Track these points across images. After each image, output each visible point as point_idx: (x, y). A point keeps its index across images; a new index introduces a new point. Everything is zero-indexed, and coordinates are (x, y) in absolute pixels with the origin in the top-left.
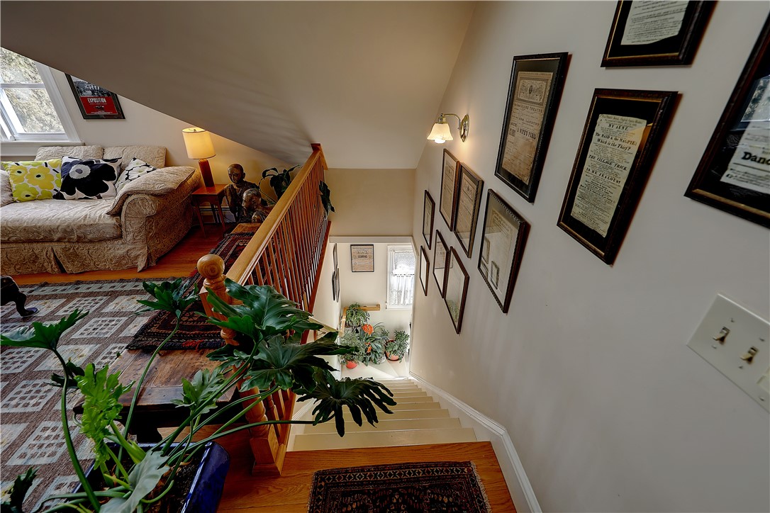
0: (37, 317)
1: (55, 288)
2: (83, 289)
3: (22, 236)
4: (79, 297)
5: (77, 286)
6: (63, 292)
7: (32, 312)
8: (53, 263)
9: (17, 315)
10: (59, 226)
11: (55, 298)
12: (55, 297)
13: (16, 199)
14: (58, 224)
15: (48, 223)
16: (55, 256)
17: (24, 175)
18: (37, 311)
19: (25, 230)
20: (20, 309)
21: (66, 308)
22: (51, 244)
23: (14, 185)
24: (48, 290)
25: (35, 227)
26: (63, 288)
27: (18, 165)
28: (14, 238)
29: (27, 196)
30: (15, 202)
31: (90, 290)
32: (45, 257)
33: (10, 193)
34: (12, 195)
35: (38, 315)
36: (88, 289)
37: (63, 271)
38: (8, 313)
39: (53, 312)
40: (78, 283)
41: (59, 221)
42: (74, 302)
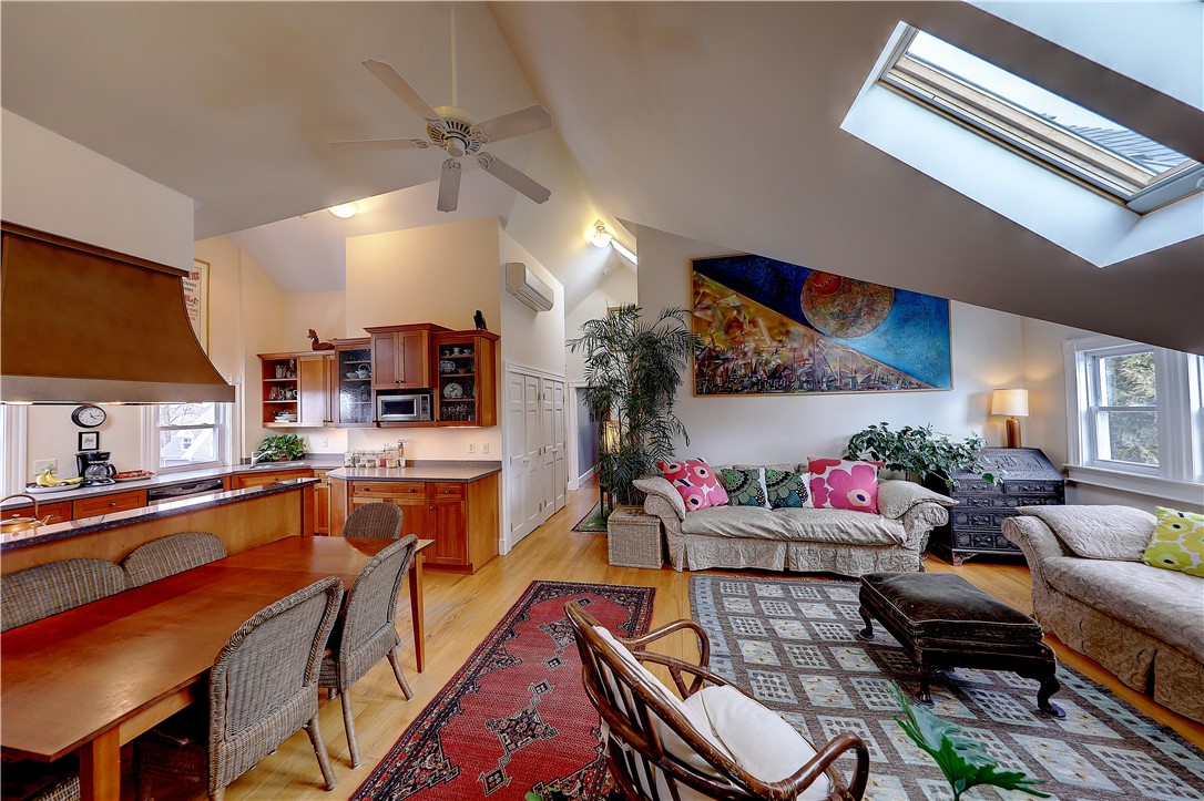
0: (1057, 725)
1: (1119, 708)
2: (1169, 747)
3: (1117, 610)
4: (1149, 753)
5: (1158, 734)
6: (1127, 725)
7: (1055, 714)
8: (1141, 671)
9: (1034, 701)
10: (1188, 626)
11: (1105, 722)
12: (1108, 721)
13: (1145, 559)
14: (1188, 623)
15: (1168, 612)
16: (1152, 664)
17: (1183, 532)
18: (1063, 717)
19: (1125, 603)
20: (1043, 697)
21: (1109, 750)
22: (1157, 646)
23: (1155, 540)
24: (1104, 703)
25: (1144, 608)
26: (1132, 717)
27: (1182, 516)
28: (1103, 606)
29: (1167, 561)
30: (1143, 563)
31: (1182, 761)
32: (1135, 656)
33: (1141, 548)
34: (1143, 552)
35: (1061, 723)
36: (1180, 756)
37: (1148, 692)
38: (1028, 690)
39: (1085, 738)
40: (1167, 730)
41: (1194, 620)
42: (1133, 754)
